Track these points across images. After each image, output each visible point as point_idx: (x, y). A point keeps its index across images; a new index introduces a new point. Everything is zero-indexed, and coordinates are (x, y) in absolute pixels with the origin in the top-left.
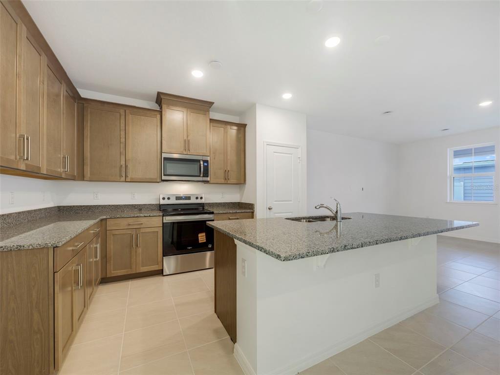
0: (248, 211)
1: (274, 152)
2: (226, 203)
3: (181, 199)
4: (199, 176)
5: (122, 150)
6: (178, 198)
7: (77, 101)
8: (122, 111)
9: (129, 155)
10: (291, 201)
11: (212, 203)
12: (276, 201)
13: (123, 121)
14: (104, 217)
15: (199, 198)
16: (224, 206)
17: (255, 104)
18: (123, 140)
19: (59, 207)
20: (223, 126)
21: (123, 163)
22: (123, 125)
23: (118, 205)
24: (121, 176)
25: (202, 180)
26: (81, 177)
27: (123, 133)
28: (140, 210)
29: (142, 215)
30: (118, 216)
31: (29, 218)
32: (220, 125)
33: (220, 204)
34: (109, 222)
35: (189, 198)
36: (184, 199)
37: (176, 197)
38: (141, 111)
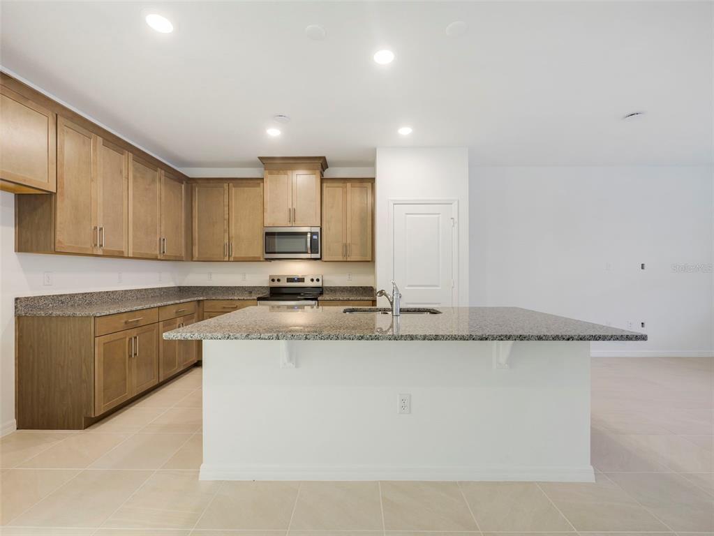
0: (369, 298)
1: (407, 214)
2: (354, 287)
3: (293, 282)
4: (307, 253)
5: (226, 227)
6: (290, 280)
7: (184, 182)
8: (226, 185)
9: (233, 232)
10: (437, 286)
11: (334, 287)
12: (409, 286)
13: (226, 196)
14: (201, 298)
15: (315, 280)
16: (350, 291)
17: (375, 149)
18: (226, 217)
19: (179, 287)
20: (341, 185)
21: (226, 241)
22: (226, 200)
23: (229, 287)
24: (224, 256)
25: (310, 257)
26: (190, 258)
27: (226, 209)
28: (251, 293)
29: (236, 298)
30: (214, 298)
31: (139, 296)
32: (336, 185)
33: (344, 288)
34: (206, 304)
35: (302, 280)
36: (296, 281)
37: (288, 279)
38: (244, 182)
